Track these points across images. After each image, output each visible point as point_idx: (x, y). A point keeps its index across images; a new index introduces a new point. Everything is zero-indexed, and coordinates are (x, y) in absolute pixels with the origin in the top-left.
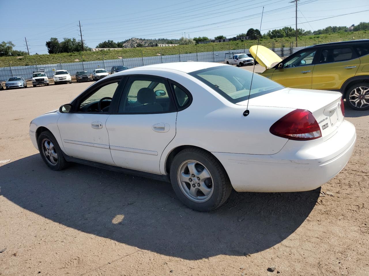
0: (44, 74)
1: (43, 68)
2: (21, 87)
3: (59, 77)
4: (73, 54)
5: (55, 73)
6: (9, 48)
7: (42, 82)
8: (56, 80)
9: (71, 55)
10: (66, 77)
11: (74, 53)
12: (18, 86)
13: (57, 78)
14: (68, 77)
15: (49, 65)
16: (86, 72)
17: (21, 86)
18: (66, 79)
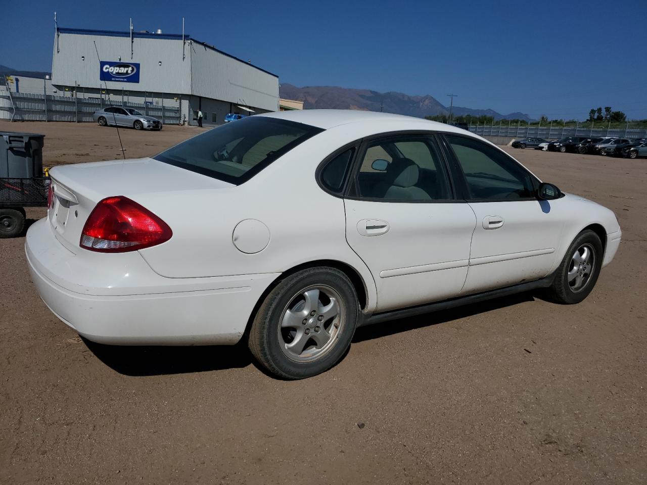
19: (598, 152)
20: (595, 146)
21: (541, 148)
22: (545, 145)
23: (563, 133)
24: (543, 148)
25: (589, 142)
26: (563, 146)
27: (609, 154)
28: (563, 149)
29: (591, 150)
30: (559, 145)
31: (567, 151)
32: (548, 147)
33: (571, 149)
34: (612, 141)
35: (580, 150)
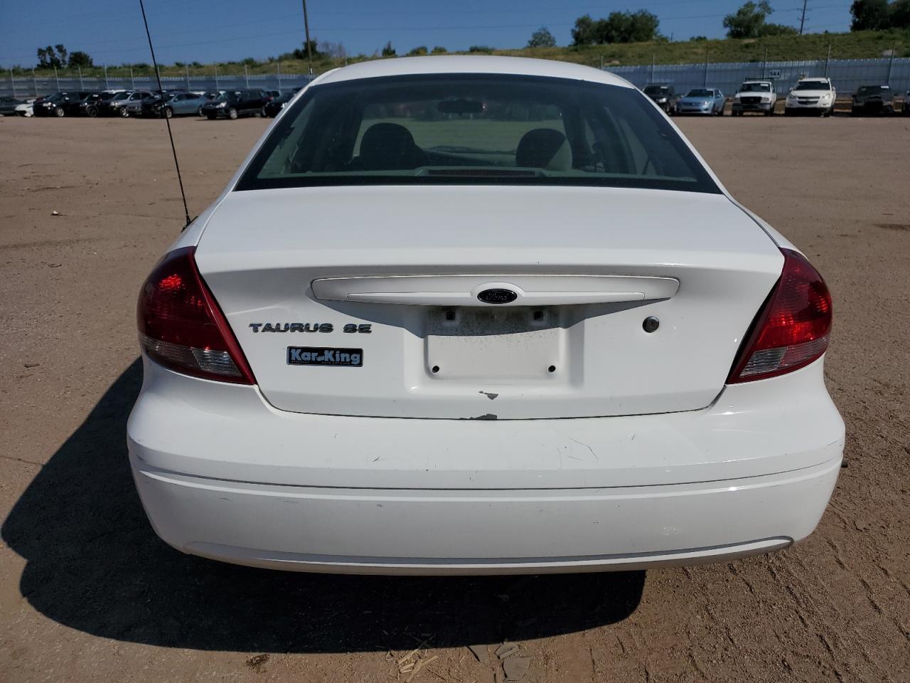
0: (767, 85)
1: (777, 71)
2: (705, 112)
3: (800, 98)
4: (889, 35)
5: (797, 85)
6: (758, 18)
7: (753, 107)
8: (791, 105)
9: (880, 38)
10: (819, 97)
11: (892, 33)
12: (700, 110)
13: (795, 97)
14: (826, 98)
15: (790, 64)
16: (888, 87)
17: (706, 110)
18: (816, 102)
19: (116, 113)
20: (109, 104)
21: (22, 113)
22: (28, 109)
23: (37, 87)
24: (25, 112)
25: (96, 98)
26: (58, 106)
27: (133, 114)
28: (60, 112)
29: (105, 111)
30: (51, 106)
31: (67, 115)
32: (34, 110)
33: (73, 110)
34: (129, 95)
35: (88, 112)
